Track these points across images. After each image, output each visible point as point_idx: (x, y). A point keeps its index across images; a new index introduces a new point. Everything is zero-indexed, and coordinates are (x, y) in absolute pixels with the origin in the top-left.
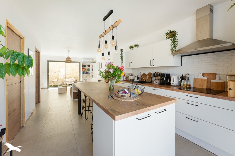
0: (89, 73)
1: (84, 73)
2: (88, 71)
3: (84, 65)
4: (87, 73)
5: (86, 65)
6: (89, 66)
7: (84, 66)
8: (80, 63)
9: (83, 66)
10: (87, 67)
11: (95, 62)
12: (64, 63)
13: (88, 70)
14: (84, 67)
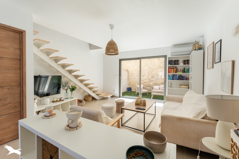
0: (187, 79)
1: (173, 78)
2: (183, 74)
3: (175, 61)
4: (181, 78)
5: (178, 61)
6: (187, 62)
7: (173, 62)
8: (165, 57)
9: (170, 62)
10: (181, 65)
11: (200, 49)
12: (139, 60)
13: (184, 71)
14: (175, 64)
